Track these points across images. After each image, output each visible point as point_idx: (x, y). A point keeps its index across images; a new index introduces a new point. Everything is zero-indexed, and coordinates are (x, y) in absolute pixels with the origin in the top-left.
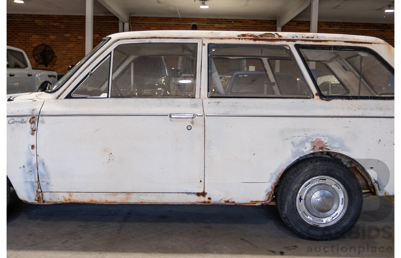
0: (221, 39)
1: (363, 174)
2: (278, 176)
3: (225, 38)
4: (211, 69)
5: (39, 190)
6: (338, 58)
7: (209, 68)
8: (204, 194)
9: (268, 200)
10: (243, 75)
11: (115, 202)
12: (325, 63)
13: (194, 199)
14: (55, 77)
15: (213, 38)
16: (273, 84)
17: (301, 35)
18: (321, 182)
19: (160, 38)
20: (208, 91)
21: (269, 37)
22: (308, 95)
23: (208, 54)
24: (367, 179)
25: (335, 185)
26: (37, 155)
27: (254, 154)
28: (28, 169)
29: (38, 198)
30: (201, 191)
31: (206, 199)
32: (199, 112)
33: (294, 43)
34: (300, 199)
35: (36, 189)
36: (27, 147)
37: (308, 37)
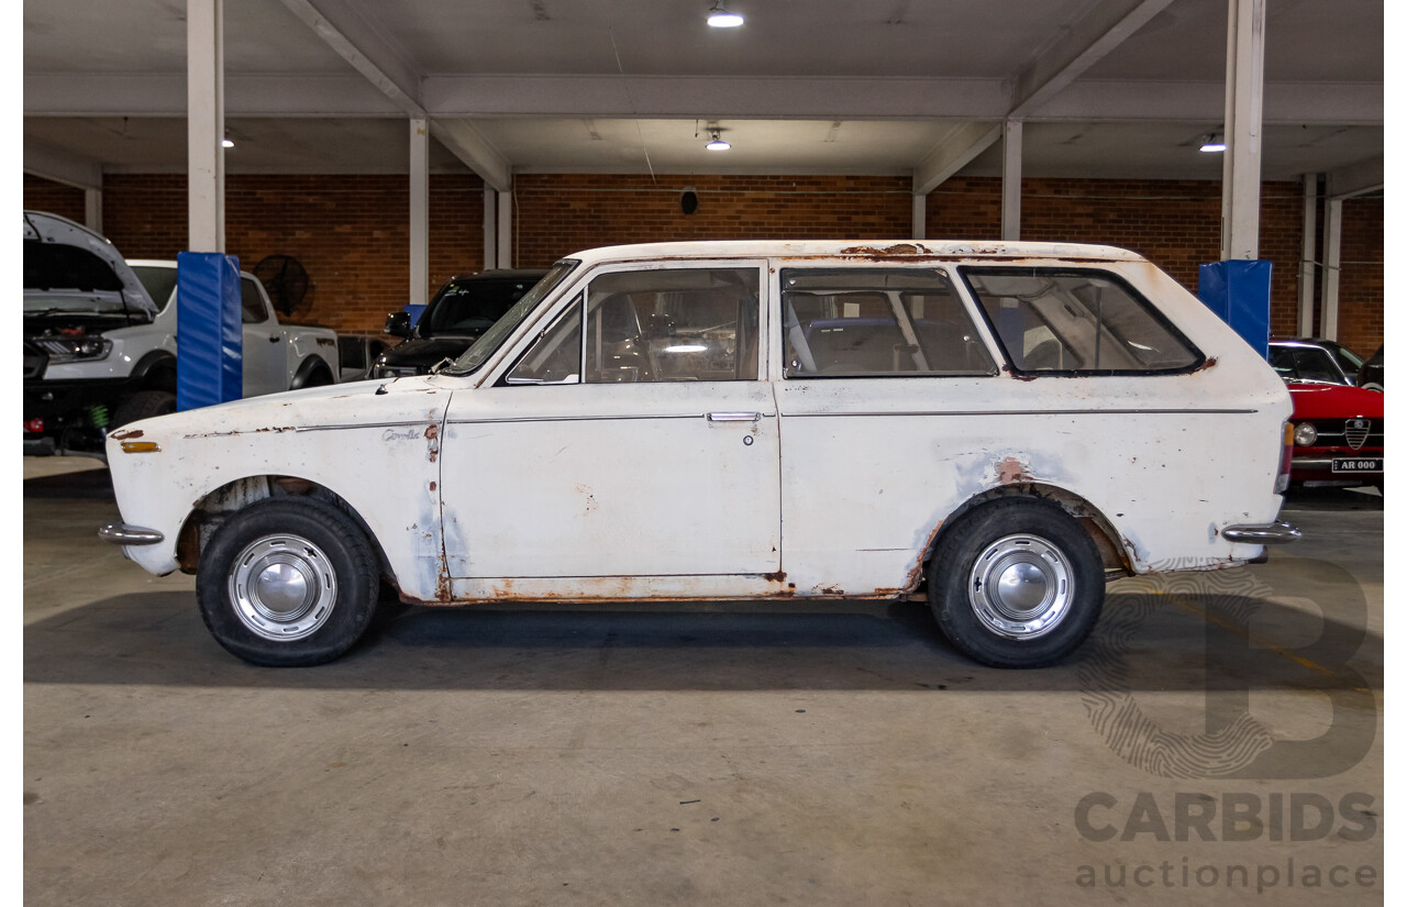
0: (806, 258)
1: (1106, 531)
2: (931, 536)
3: (816, 257)
4: (787, 320)
5: (446, 575)
6: (1055, 288)
7: (784, 319)
8: (780, 576)
9: (911, 586)
10: (831, 328)
11: (598, 597)
12: (1027, 299)
13: (762, 588)
14: (331, 342)
15: (790, 258)
16: (914, 349)
17: (969, 246)
18: (1019, 547)
19: (682, 259)
20: (784, 366)
21: (903, 252)
22: (988, 370)
23: (782, 289)
24: (1114, 542)
25: (1048, 552)
26: (442, 503)
27: (881, 492)
28: (422, 530)
29: (443, 591)
30: (774, 570)
31: (784, 587)
32: (766, 407)
33: (957, 264)
34: (978, 584)
35: (438, 572)
36: (421, 486)
37: (984, 252)
